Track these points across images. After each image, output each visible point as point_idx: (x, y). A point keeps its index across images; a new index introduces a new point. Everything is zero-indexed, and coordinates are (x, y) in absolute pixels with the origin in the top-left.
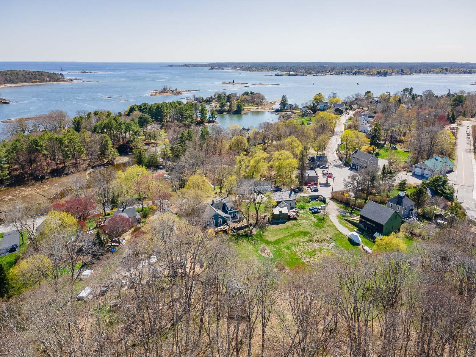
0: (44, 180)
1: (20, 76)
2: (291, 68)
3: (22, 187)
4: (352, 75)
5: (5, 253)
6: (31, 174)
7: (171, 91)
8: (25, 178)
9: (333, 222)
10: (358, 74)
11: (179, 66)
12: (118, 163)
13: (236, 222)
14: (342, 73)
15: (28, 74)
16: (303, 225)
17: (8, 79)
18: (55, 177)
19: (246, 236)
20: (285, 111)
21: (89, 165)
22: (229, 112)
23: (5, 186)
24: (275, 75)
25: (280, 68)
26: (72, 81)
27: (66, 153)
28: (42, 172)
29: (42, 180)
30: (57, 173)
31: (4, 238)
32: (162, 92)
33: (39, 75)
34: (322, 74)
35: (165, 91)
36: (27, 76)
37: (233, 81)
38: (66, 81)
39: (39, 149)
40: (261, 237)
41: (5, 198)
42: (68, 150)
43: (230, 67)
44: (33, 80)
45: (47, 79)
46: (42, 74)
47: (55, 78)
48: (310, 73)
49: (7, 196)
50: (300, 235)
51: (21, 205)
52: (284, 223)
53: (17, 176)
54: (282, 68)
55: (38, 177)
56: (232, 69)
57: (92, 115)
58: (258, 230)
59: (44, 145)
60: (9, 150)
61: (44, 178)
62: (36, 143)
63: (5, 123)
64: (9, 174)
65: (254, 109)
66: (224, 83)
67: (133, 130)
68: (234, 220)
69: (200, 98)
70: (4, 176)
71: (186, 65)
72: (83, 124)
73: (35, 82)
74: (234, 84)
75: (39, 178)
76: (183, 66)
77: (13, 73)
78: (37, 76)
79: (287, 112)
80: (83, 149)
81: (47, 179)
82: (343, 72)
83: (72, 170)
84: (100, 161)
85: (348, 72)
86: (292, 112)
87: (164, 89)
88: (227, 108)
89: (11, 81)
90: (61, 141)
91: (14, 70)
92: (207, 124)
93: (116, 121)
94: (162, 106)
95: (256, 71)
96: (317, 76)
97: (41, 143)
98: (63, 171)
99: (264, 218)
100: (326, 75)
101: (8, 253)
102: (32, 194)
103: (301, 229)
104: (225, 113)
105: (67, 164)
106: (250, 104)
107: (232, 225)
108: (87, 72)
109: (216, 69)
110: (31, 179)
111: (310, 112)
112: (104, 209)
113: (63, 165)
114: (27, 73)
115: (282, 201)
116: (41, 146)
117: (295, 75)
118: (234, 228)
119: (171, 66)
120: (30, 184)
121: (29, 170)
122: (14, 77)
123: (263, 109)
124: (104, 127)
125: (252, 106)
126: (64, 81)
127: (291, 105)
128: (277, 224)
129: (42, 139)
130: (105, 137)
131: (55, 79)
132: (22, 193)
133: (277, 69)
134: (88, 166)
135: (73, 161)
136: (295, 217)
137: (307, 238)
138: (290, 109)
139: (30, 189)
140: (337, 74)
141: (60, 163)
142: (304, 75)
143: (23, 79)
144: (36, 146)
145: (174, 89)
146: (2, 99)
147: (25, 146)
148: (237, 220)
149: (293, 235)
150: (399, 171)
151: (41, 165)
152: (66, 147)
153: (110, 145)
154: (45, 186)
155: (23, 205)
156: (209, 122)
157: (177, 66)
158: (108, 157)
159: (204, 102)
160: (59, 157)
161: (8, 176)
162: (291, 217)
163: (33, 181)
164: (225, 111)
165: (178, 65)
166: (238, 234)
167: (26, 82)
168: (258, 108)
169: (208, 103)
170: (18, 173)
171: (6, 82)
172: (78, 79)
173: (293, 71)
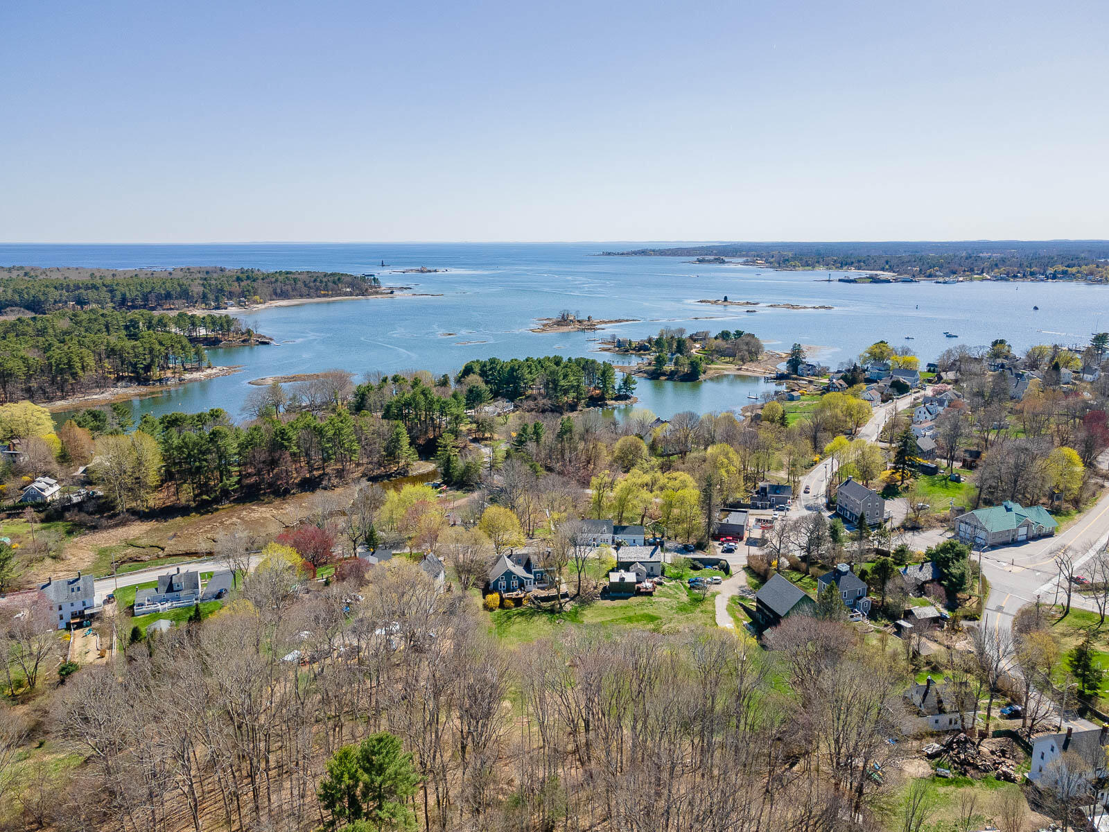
0: (288, 496)
1: (300, 284)
2: (887, 263)
3: (254, 505)
4: (1042, 280)
5: (210, 599)
6: (270, 485)
7: (578, 321)
8: (261, 489)
9: (717, 606)
10: (1060, 278)
11: (628, 254)
12: (415, 473)
13: (543, 589)
14: (1015, 276)
15: (315, 281)
16: (656, 606)
17: (279, 291)
18: (306, 491)
19: (552, 611)
20: (796, 379)
21: (364, 475)
22: (671, 376)
23: (230, 502)
24: (840, 280)
25: (859, 261)
26: (392, 293)
27: (327, 452)
28: (287, 483)
29: (285, 496)
30: (310, 485)
31: (214, 578)
32: (559, 323)
33: (334, 282)
34: (961, 279)
35: (564, 321)
36: (312, 284)
37: (726, 298)
38: (382, 294)
39: (286, 443)
40: (575, 615)
41: (226, 520)
42: (331, 448)
43: (741, 256)
44: (322, 292)
45: (348, 290)
46: (339, 279)
47: (363, 286)
48: (930, 276)
49: (230, 517)
50: (641, 620)
51: (242, 534)
52: (627, 598)
53: (250, 486)
54: (864, 262)
55: (279, 488)
56: (746, 263)
57: (390, 381)
58: (577, 605)
59: (295, 437)
60: (243, 444)
61: (289, 492)
62: (283, 433)
63: (254, 386)
64: (237, 483)
65: (730, 369)
66: (704, 301)
67: (452, 414)
68: (540, 585)
69: (625, 342)
70: (230, 486)
71: (644, 253)
72: (372, 399)
73: (325, 296)
74: (726, 303)
75: (280, 492)
76: (635, 253)
77: (289, 280)
78: (330, 284)
79: (800, 380)
80: (356, 446)
81: (294, 494)
82: (1019, 272)
83: (335, 481)
84: (385, 468)
85: (1032, 274)
86: (810, 382)
87: (563, 317)
88: (669, 367)
89: (284, 295)
90: (320, 432)
91: (290, 273)
92: (613, 402)
93: (425, 395)
94: (519, 366)
95: (801, 268)
96: (945, 283)
97: (290, 434)
98: (320, 483)
99: (595, 588)
100: (971, 280)
101: (213, 600)
102: (265, 518)
103: (650, 611)
104: (663, 378)
105: (328, 470)
106: (727, 359)
107: (535, 591)
108: (430, 271)
109: (709, 261)
110: (269, 493)
111: (841, 385)
112: (355, 549)
113: (321, 472)
114: (313, 279)
115: (635, 562)
116: (289, 440)
117: (888, 281)
118: (536, 598)
119: (609, 254)
120: (266, 500)
121: (268, 477)
122: (289, 288)
123: (751, 371)
124: (404, 405)
125: (731, 363)
126: (377, 293)
127: (810, 365)
128: (613, 599)
129: (292, 427)
130: (398, 426)
131: (361, 290)
132: (252, 514)
133: (852, 263)
134: (361, 477)
135: (339, 466)
136: (649, 590)
137: (652, 626)
138: (808, 375)
139: (264, 509)
140: (1002, 279)
141: (318, 469)
142: (911, 281)
143: (305, 290)
144: (283, 439)
145: (583, 317)
146: (260, 336)
147: (267, 438)
148: (545, 585)
149: (630, 619)
150: (931, 527)
151: (287, 471)
152: (328, 442)
153: (405, 440)
154: (286, 506)
155: (246, 533)
156: (618, 398)
157: (622, 254)
158: (398, 463)
159: (634, 349)
160: (317, 458)
161: (237, 486)
162: (642, 590)
163: (272, 496)
164: (664, 374)
165: (625, 252)
166: (539, 607)
167: (309, 296)
168: (740, 369)
169: (642, 352)
170: (253, 480)
171: (274, 297)
172: (406, 288)
173: (891, 269)
